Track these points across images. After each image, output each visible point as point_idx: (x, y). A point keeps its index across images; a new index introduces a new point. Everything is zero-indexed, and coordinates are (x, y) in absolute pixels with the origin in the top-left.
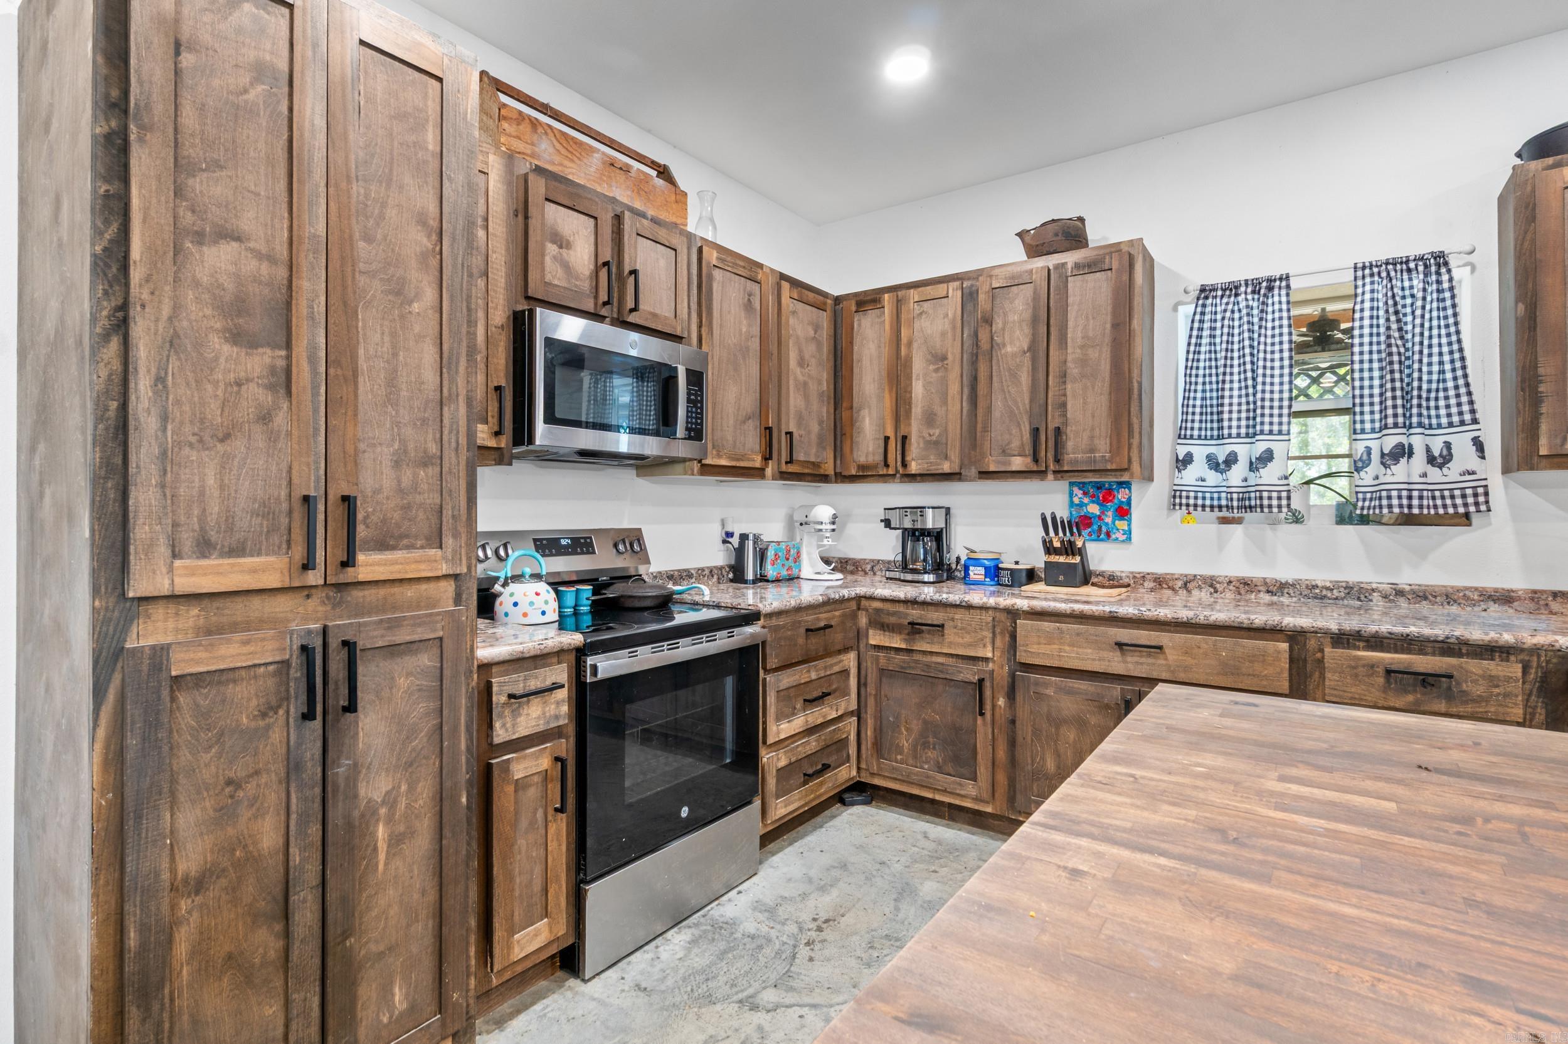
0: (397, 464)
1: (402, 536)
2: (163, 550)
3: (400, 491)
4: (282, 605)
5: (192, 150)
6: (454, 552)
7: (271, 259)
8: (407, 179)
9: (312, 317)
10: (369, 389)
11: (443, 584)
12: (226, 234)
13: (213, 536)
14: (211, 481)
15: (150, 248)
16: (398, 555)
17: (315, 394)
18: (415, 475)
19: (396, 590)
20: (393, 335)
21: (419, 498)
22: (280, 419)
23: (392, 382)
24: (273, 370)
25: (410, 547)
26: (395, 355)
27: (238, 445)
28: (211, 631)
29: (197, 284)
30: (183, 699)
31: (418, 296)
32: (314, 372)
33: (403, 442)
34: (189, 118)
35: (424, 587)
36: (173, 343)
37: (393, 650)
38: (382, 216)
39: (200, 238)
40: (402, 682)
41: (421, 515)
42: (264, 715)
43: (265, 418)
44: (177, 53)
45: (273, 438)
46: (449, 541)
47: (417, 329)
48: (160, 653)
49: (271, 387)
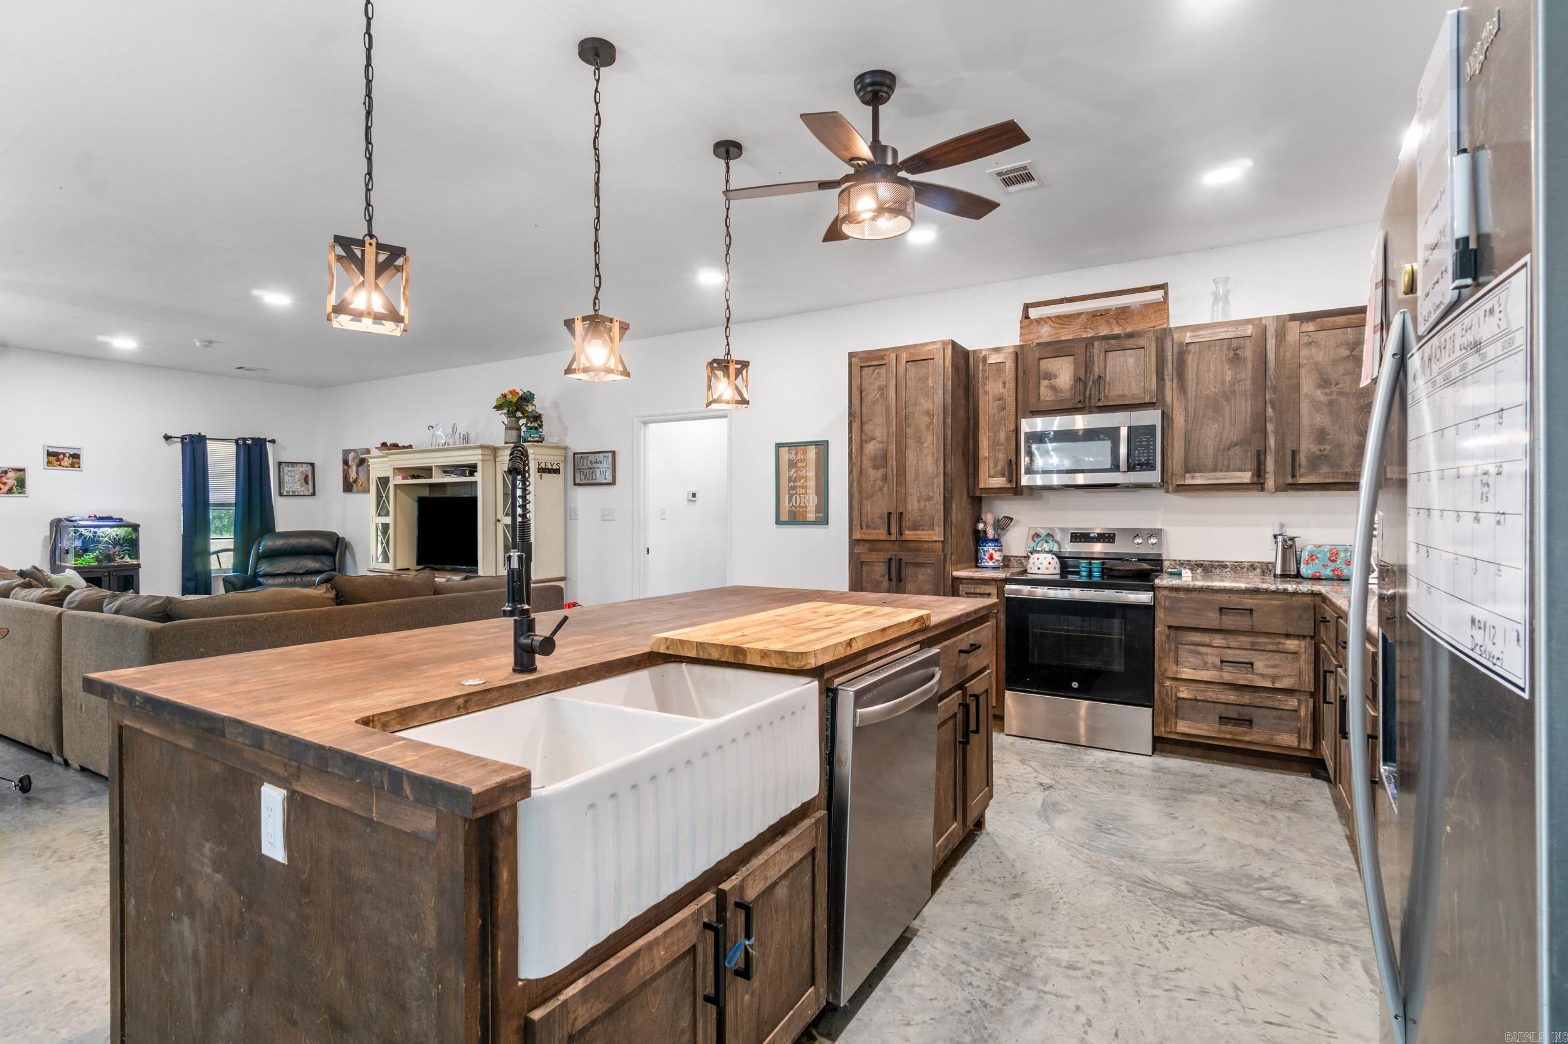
0: (919, 501)
1: (920, 526)
2: (859, 528)
3: (920, 510)
4: (888, 545)
5: (864, 419)
6: (938, 533)
7: (882, 442)
8: (922, 401)
9: (892, 457)
10: (910, 476)
11: (937, 544)
12: (872, 439)
13: (870, 524)
14: (869, 508)
15: (856, 449)
16: (919, 532)
17: (893, 481)
18: (925, 504)
19: (921, 544)
20: (917, 456)
21: (926, 513)
22: (885, 489)
23: (917, 473)
24: (883, 475)
25: (924, 530)
26: (918, 463)
27: (875, 498)
28: (872, 550)
29: (866, 454)
30: (864, 568)
31: (926, 441)
32: (893, 474)
33: (921, 494)
34: (864, 410)
35: (930, 544)
36: (861, 472)
37: (917, 565)
38: (913, 417)
39: (867, 442)
40: (920, 577)
41: (927, 518)
42: (882, 577)
43: (881, 489)
44: (861, 394)
45: (883, 495)
46: (937, 528)
47: (925, 452)
48: (859, 554)
49: (883, 481)
